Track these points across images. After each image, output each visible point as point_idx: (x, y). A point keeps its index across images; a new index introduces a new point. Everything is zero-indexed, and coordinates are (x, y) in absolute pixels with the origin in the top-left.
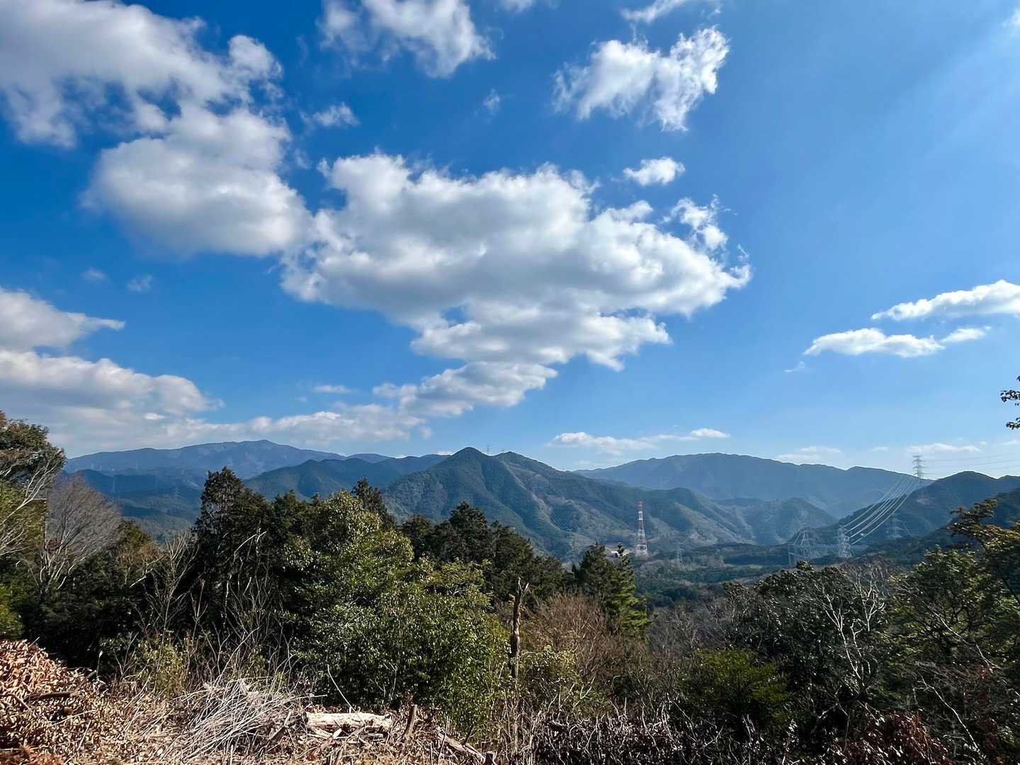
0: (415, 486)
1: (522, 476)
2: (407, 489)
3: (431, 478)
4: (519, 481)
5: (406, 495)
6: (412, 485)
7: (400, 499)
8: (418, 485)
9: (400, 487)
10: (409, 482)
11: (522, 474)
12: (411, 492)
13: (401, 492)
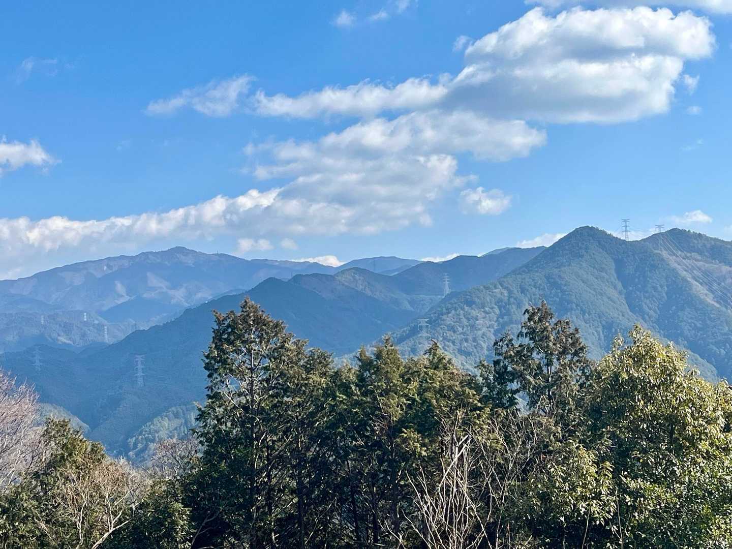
0: (480, 315)
1: (708, 279)
2: (464, 321)
3: (510, 297)
4: (699, 289)
5: (463, 333)
6: (474, 313)
7: (454, 343)
8: (485, 312)
9: (449, 320)
10: (466, 308)
11: (707, 273)
12: (473, 327)
13: (452, 329)
